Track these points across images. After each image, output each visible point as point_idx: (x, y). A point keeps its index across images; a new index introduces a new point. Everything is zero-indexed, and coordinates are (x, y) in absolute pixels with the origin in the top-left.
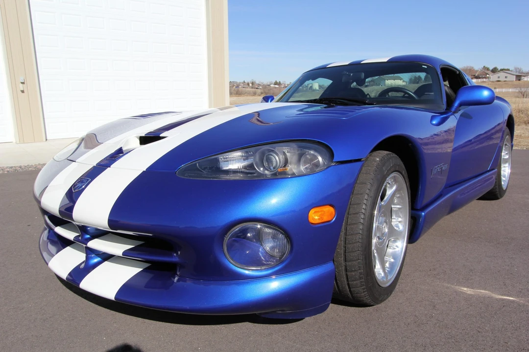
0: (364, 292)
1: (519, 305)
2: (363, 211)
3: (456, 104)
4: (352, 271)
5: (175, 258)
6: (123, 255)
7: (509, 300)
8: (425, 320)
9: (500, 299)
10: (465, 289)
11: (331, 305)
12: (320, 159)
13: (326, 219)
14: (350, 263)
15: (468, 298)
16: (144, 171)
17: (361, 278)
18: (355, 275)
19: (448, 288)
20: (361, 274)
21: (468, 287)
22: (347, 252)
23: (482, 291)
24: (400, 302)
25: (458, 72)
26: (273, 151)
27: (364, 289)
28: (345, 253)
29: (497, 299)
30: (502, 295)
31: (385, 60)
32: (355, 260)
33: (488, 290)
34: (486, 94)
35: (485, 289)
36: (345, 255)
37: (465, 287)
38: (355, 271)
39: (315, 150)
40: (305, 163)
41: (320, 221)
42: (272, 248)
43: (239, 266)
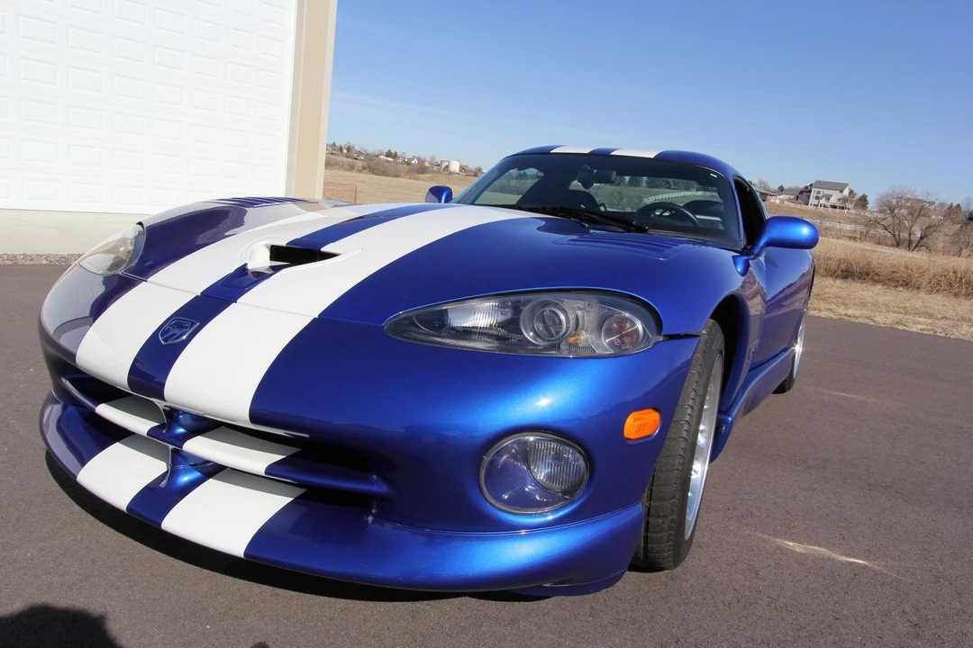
0: (669, 551)
1: (876, 573)
2: (688, 418)
3: (763, 242)
4: (659, 516)
5: (377, 487)
6: (266, 473)
7: (859, 564)
8: (751, 598)
9: (846, 562)
10: (791, 544)
11: (628, 573)
12: (639, 326)
13: (646, 432)
14: (658, 504)
15: (801, 559)
16: (315, 319)
17: (670, 529)
18: (663, 523)
19: (765, 541)
20: (672, 521)
21: (793, 541)
22: (655, 484)
23: (815, 548)
24: (703, 563)
25: (748, 189)
26: (556, 305)
27: (670, 546)
28: (652, 485)
29: (842, 563)
30: (847, 555)
31: (652, 155)
32: (666, 499)
33: (826, 548)
34: (805, 231)
35: (819, 545)
36: (652, 490)
37: (789, 540)
38: (664, 516)
39: (632, 312)
40: (609, 333)
41: (637, 436)
42: (549, 477)
43: (503, 508)
